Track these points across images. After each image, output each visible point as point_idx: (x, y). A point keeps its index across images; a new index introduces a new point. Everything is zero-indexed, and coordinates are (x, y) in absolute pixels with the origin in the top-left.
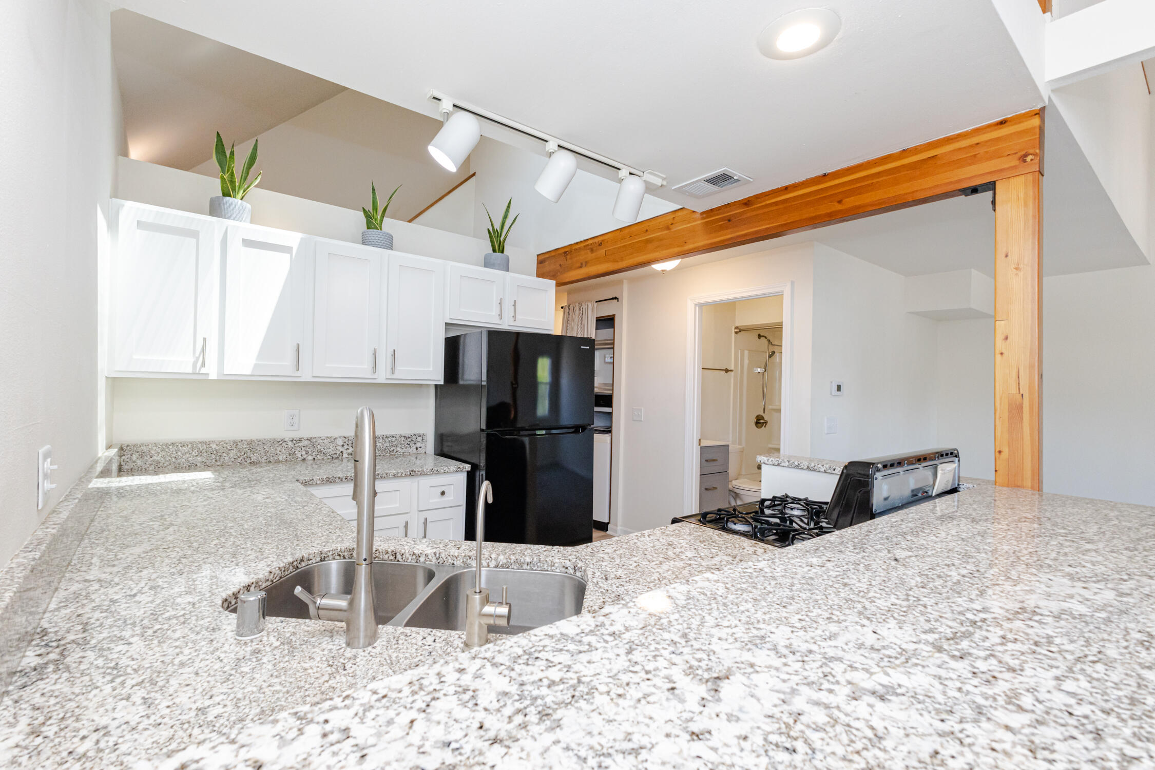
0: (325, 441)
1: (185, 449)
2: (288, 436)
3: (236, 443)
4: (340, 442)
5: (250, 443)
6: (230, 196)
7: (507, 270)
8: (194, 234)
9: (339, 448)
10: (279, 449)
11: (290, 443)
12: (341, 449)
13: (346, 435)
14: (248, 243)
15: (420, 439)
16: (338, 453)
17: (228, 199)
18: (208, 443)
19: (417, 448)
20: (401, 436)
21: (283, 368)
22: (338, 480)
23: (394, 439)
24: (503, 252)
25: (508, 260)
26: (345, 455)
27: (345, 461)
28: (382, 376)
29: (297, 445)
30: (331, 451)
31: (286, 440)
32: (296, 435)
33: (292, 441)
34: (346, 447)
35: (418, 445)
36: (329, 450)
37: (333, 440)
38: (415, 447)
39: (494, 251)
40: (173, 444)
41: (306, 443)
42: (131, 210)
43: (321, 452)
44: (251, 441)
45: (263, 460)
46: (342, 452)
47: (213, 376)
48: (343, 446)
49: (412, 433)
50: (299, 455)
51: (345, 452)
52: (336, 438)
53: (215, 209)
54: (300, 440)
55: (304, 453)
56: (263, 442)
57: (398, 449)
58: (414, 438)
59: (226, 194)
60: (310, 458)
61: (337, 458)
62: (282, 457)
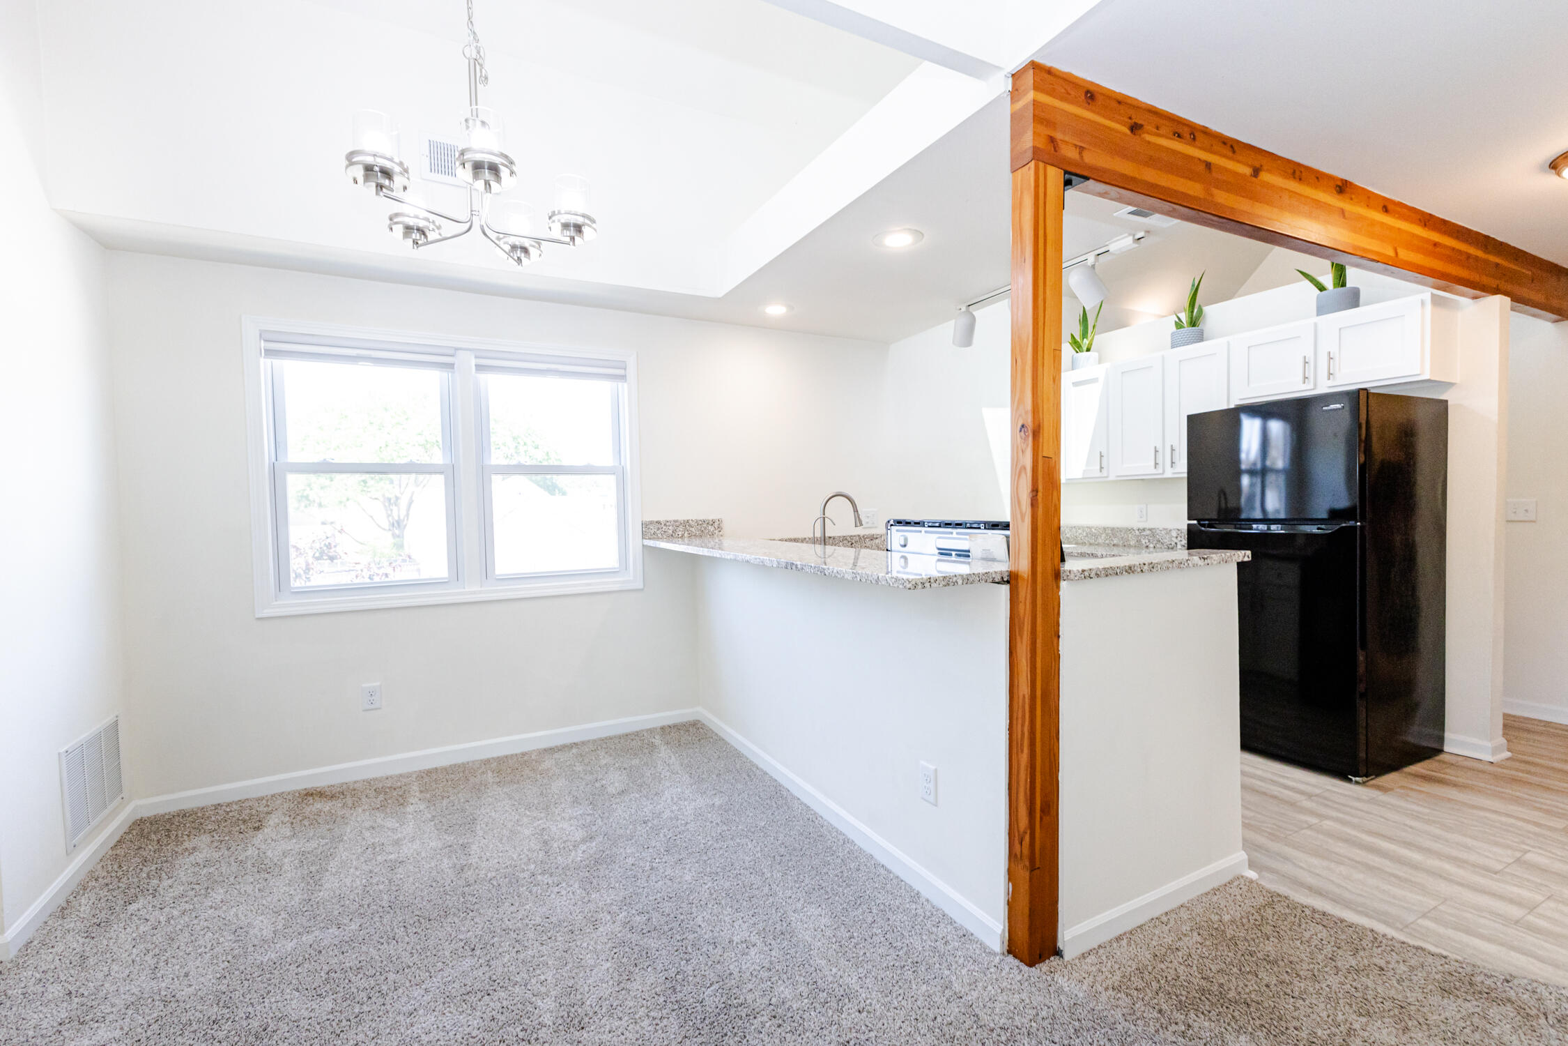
0: (1163, 532)
1: (1080, 531)
2: (1136, 526)
3: (1105, 529)
4: (1174, 534)
5: (1113, 529)
6: (1078, 352)
10: (1130, 536)
11: (1137, 532)
12: (1175, 540)
13: (1180, 527)
14: (1076, 384)
16: (1173, 544)
24: (1344, 285)
26: (1179, 546)
29: (1142, 534)
30: (1167, 541)
31: (1135, 529)
32: (1141, 526)
33: (1139, 530)
34: (1179, 539)
37: (1169, 532)
41: (1148, 532)
43: (1160, 541)
45: (1120, 544)
48: (1177, 537)
50: (1143, 542)
51: (1179, 543)
52: (1170, 530)
54: (1144, 530)
55: (1147, 541)
56: (1120, 530)
60: (1152, 546)
61: (1172, 548)
62: (1132, 543)
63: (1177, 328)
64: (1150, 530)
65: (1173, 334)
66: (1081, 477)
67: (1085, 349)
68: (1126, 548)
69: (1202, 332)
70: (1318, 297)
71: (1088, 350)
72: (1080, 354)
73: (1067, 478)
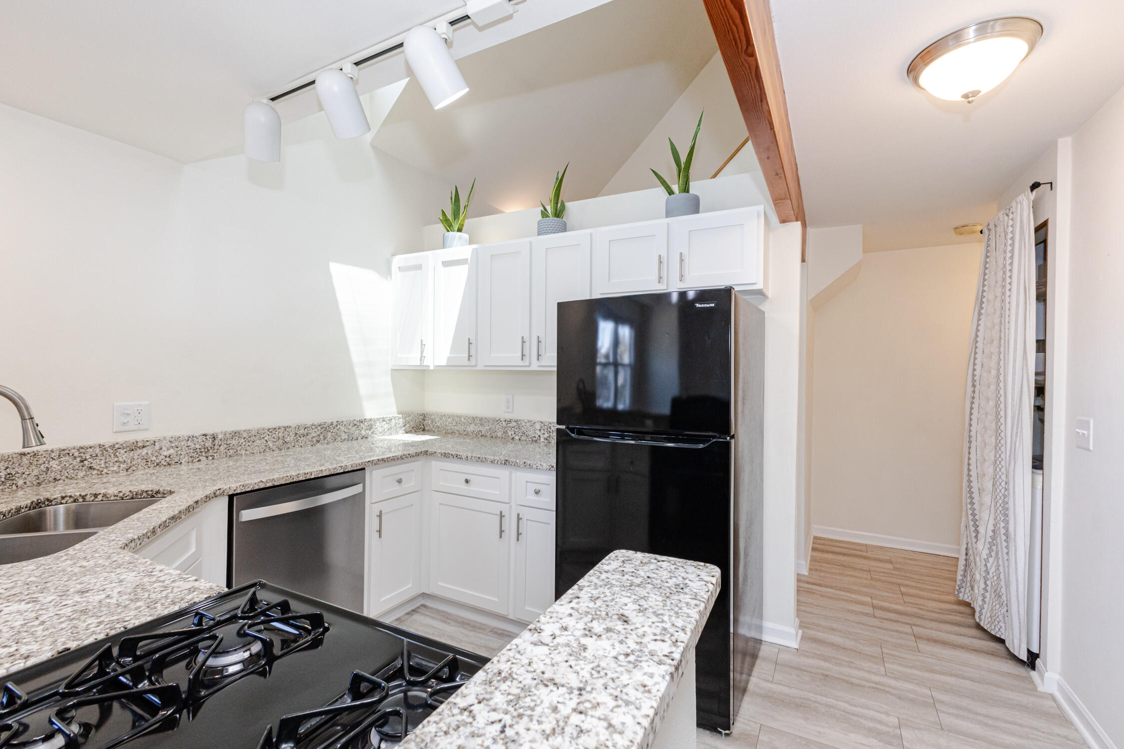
0: (527, 424)
1: (450, 420)
2: (503, 416)
3: (474, 419)
4: (538, 426)
5: (481, 419)
6: (449, 231)
7: (700, 211)
8: (419, 267)
9: (537, 432)
10: (497, 427)
11: (504, 423)
12: (539, 434)
13: (542, 420)
14: (446, 264)
16: (537, 436)
18: (459, 417)
22: (451, 457)
24: (688, 192)
25: (697, 199)
26: (542, 440)
29: (508, 425)
31: (502, 420)
32: (508, 416)
33: (505, 421)
34: (542, 431)
36: (530, 433)
37: (533, 424)
39: (672, 192)
40: (445, 415)
41: (514, 424)
43: (524, 433)
45: (488, 435)
46: (539, 436)
48: (540, 430)
50: (510, 434)
51: (542, 436)
52: (535, 423)
53: (439, 244)
54: (510, 421)
55: (513, 433)
56: (488, 420)
60: (517, 438)
61: (536, 441)
62: (499, 434)
63: (543, 217)
64: (516, 421)
65: (538, 222)
66: (445, 364)
67: (456, 229)
68: (493, 440)
69: (565, 224)
71: (460, 230)
72: (451, 233)
73: (435, 364)
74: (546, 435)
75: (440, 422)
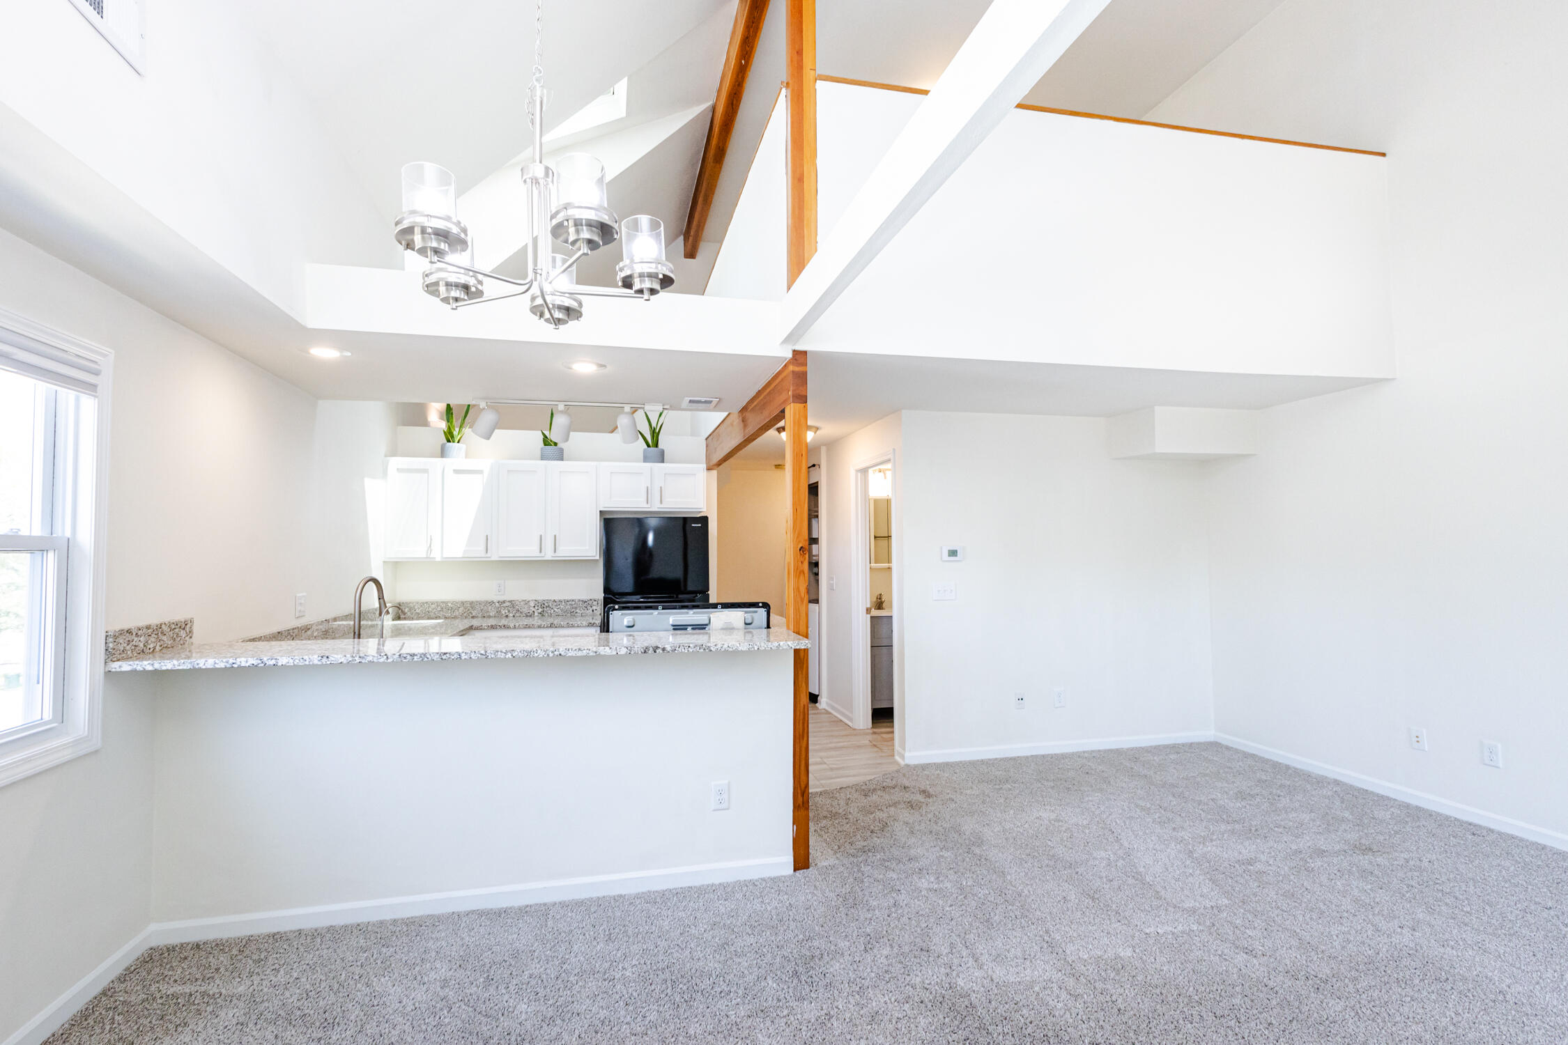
0: (521, 603)
1: (433, 606)
2: (496, 598)
3: (463, 603)
4: (532, 604)
5: (472, 603)
6: (450, 442)
7: (663, 461)
8: (425, 471)
9: (531, 608)
10: (490, 608)
11: (497, 604)
12: (533, 609)
13: (537, 599)
14: (456, 472)
15: (595, 603)
16: (531, 612)
17: (448, 443)
19: (593, 611)
20: (579, 601)
21: (478, 551)
23: (574, 603)
24: (658, 448)
25: (662, 452)
26: (536, 614)
27: (536, 618)
28: (549, 555)
29: (502, 605)
30: (525, 610)
31: (495, 601)
32: (502, 598)
33: (498, 602)
34: (536, 608)
35: (594, 608)
37: (527, 602)
38: (591, 610)
39: (648, 446)
40: (427, 603)
41: (508, 604)
42: (396, 462)
43: (518, 611)
44: (472, 602)
45: (480, 615)
46: (534, 612)
47: (438, 559)
48: (534, 607)
49: (589, 598)
50: (503, 612)
51: (536, 611)
52: (529, 602)
53: (443, 453)
54: (504, 602)
55: (507, 611)
56: (480, 603)
57: (577, 611)
58: (590, 602)
59: (449, 441)
60: (511, 615)
61: (531, 616)
62: (492, 614)
63: (545, 445)
64: (510, 602)
65: (542, 449)
66: (460, 556)
67: (457, 441)
68: (485, 619)
69: (562, 453)
70: (645, 450)
71: (458, 442)
72: (452, 445)
73: (445, 556)
74: (540, 610)
75: (421, 609)
